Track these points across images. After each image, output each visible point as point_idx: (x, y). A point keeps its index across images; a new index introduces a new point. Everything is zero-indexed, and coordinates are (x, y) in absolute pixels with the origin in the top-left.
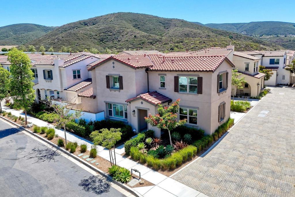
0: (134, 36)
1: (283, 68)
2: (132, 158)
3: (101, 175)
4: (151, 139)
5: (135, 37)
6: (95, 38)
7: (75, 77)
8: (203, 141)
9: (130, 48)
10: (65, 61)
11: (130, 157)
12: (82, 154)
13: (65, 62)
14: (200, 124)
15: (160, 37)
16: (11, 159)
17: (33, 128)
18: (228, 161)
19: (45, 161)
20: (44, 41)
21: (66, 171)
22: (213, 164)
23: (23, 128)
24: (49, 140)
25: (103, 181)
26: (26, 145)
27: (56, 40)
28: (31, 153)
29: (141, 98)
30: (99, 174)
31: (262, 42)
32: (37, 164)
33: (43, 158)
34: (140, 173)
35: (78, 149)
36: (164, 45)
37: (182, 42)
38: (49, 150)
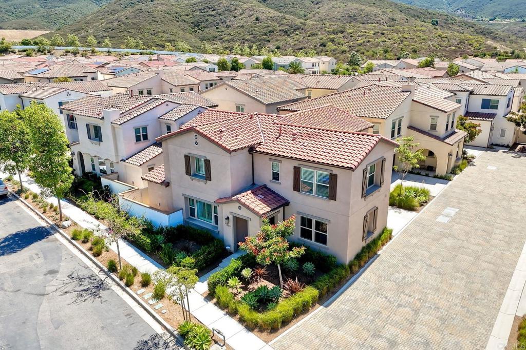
0: (254, 19)
1: (504, 116)
2: (218, 304)
3: (168, 333)
4: (251, 270)
5: (257, 19)
6: (185, 21)
7: (138, 139)
8: (332, 277)
9: (246, 40)
10: (121, 112)
11: (215, 300)
12: (143, 290)
13: (121, 114)
14: (332, 246)
15: (303, 21)
16: (36, 294)
17: (72, 229)
18: (364, 316)
19: (86, 299)
20: (94, 24)
21: (117, 322)
22: (339, 322)
23: (57, 227)
24: (95, 256)
25: (171, 344)
26: (60, 266)
27: (116, 23)
28: (66, 282)
29: (238, 201)
30: (166, 331)
31: (492, 32)
32: (74, 306)
33: (85, 295)
34: (224, 337)
35: (137, 280)
36: (309, 36)
37: (342, 32)
38: (94, 278)
